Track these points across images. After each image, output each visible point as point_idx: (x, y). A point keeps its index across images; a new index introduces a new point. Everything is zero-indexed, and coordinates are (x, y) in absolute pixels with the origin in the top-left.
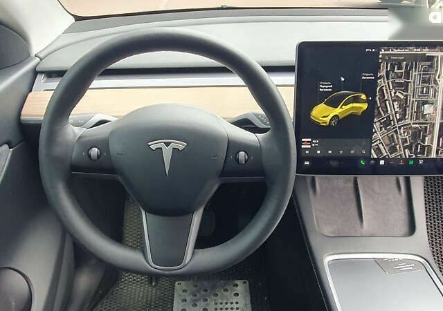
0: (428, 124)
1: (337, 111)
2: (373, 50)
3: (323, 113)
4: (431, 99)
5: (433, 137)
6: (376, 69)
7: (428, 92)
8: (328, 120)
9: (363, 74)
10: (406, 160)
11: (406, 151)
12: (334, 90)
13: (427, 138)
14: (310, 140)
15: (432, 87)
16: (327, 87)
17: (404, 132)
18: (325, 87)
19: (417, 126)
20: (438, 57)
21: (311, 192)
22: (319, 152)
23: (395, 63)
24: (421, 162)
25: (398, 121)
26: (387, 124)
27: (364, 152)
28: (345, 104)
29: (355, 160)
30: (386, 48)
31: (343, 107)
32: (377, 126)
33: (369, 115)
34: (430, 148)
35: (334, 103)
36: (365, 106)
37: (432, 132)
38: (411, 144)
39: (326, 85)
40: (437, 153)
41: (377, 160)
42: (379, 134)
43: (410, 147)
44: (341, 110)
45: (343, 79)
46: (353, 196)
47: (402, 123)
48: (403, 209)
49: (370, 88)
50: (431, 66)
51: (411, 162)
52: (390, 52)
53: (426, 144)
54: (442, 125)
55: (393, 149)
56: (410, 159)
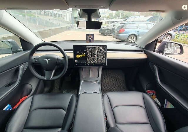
1: (80, 56)
2: (85, 46)
3: (78, 56)
4: (95, 54)
6: (86, 49)
9: (84, 50)
13: (95, 60)
14: (76, 61)
15: (95, 52)
17: (92, 59)
18: (78, 52)
19: (94, 58)
20: (96, 47)
21: (82, 71)
22: (78, 63)
23: (89, 48)
24: (95, 64)
25: (91, 57)
26: (89, 58)
27: (85, 62)
28: (82, 55)
29: (84, 64)
30: (87, 46)
32: (87, 58)
33: (86, 57)
36: (85, 55)
40: (97, 63)
41: (88, 64)
42: (88, 60)
43: (93, 62)
45: (81, 51)
46: (89, 71)
48: (98, 73)
49: (85, 52)
50: (95, 49)
54: (98, 58)
55: (90, 62)
56: (93, 64)
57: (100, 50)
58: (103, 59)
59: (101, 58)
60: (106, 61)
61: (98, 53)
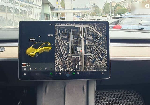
0: (79, 56)
1: (38, 50)
2: (52, 25)
3: (31, 51)
4: (79, 44)
5: (82, 62)
6: (54, 32)
7: (77, 42)
8: (34, 54)
9: (49, 34)
10: (71, 73)
11: (71, 68)
12: (36, 41)
13: (79, 62)
14: (26, 63)
15: (79, 40)
16: (33, 40)
17: (69, 60)
18: (32, 40)
19: (75, 56)
20: (80, 27)
22: (30, 69)
23: (62, 29)
24: (78, 73)
25: (66, 54)
26: (61, 56)
27: (51, 69)
28: (41, 47)
29: (48, 72)
30: (57, 24)
31: (41, 48)
32: (56, 57)
33: (53, 52)
34: (81, 67)
35: (36, 47)
36: (50, 48)
37: (81, 59)
38: (73, 65)
39: (32, 39)
40: (85, 69)
41: (58, 73)
42: (58, 60)
43: (72, 67)
44: (40, 50)
45: (40, 37)
47: (67, 55)
49: (52, 40)
50: (77, 31)
51: (74, 73)
52: (59, 25)
53: (80, 65)
54: (86, 56)
55: (65, 67)
56: (73, 72)
57: (93, 35)
58: (101, 59)
59: (96, 56)
60: (108, 64)
61: (85, 42)
